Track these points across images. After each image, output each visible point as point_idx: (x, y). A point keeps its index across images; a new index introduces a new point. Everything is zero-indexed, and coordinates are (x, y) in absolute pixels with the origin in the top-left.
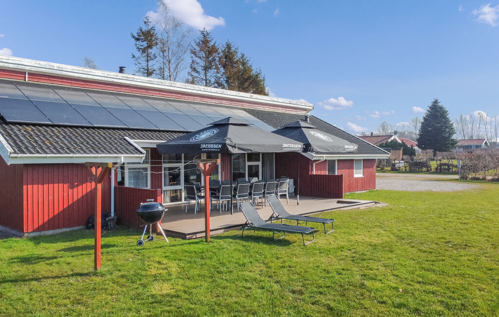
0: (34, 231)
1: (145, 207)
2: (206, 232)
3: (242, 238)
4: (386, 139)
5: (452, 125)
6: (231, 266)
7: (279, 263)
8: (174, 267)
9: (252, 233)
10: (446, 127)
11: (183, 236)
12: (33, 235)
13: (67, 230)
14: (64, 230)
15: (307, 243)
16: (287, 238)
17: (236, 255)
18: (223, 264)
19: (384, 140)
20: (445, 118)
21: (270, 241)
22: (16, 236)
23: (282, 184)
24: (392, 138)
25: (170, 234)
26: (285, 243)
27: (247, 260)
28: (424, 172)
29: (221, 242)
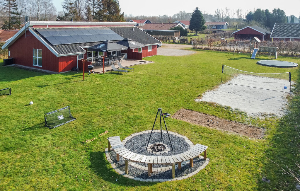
0: (61, 72)
1: (89, 66)
2: (103, 72)
3: (111, 73)
4: (175, 25)
5: (204, 19)
6: (110, 79)
7: (119, 78)
8: (98, 79)
9: (113, 72)
10: (201, 21)
11: (97, 73)
12: (61, 73)
13: (67, 71)
14: (67, 72)
15: (126, 74)
16: (122, 73)
17: (110, 77)
18: (108, 79)
19: (174, 26)
21: (118, 74)
22: (57, 73)
23: (122, 57)
24: (177, 25)
25: (95, 72)
26: (121, 74)
27: (113, 78)
29: (107, 74)
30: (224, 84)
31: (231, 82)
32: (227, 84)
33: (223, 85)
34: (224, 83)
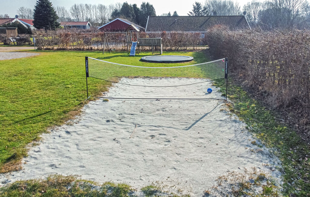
4: (9, 21)
5: (55, 12)
20: (49, 7)
24: (14, 21)
28: (27, 45)
30: (94, 102)
31: (108, 95)
32: (99, 101)
33: (90, 104)
34: (93, 98)
